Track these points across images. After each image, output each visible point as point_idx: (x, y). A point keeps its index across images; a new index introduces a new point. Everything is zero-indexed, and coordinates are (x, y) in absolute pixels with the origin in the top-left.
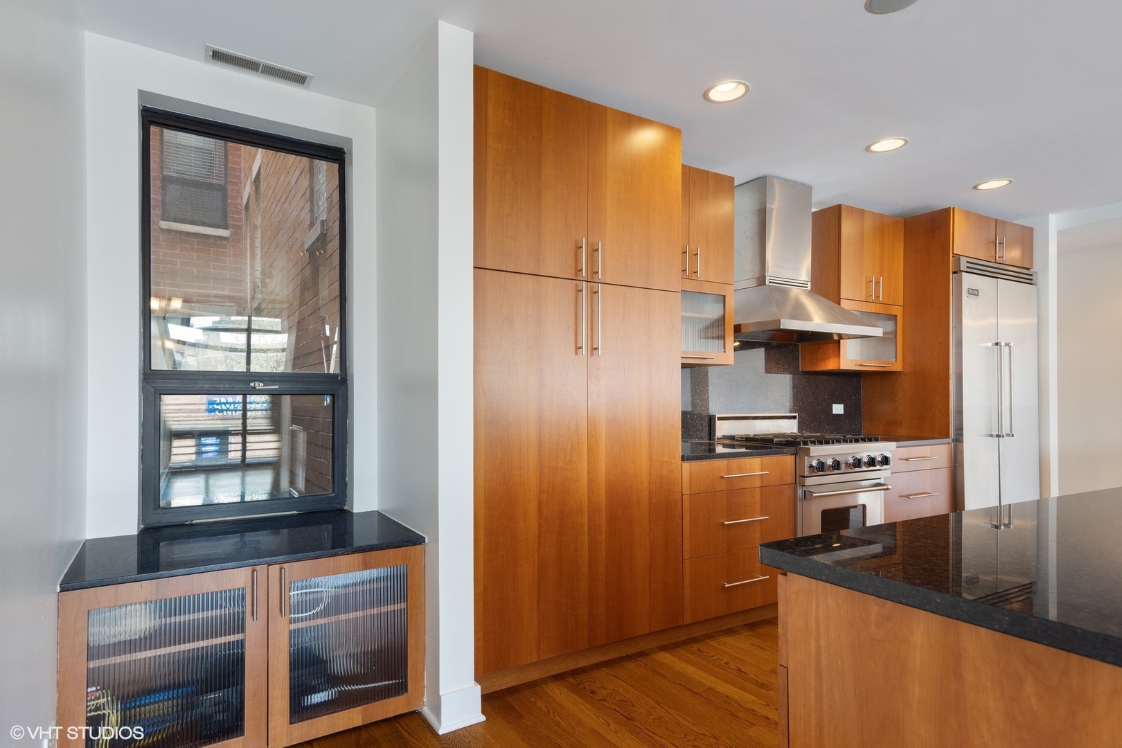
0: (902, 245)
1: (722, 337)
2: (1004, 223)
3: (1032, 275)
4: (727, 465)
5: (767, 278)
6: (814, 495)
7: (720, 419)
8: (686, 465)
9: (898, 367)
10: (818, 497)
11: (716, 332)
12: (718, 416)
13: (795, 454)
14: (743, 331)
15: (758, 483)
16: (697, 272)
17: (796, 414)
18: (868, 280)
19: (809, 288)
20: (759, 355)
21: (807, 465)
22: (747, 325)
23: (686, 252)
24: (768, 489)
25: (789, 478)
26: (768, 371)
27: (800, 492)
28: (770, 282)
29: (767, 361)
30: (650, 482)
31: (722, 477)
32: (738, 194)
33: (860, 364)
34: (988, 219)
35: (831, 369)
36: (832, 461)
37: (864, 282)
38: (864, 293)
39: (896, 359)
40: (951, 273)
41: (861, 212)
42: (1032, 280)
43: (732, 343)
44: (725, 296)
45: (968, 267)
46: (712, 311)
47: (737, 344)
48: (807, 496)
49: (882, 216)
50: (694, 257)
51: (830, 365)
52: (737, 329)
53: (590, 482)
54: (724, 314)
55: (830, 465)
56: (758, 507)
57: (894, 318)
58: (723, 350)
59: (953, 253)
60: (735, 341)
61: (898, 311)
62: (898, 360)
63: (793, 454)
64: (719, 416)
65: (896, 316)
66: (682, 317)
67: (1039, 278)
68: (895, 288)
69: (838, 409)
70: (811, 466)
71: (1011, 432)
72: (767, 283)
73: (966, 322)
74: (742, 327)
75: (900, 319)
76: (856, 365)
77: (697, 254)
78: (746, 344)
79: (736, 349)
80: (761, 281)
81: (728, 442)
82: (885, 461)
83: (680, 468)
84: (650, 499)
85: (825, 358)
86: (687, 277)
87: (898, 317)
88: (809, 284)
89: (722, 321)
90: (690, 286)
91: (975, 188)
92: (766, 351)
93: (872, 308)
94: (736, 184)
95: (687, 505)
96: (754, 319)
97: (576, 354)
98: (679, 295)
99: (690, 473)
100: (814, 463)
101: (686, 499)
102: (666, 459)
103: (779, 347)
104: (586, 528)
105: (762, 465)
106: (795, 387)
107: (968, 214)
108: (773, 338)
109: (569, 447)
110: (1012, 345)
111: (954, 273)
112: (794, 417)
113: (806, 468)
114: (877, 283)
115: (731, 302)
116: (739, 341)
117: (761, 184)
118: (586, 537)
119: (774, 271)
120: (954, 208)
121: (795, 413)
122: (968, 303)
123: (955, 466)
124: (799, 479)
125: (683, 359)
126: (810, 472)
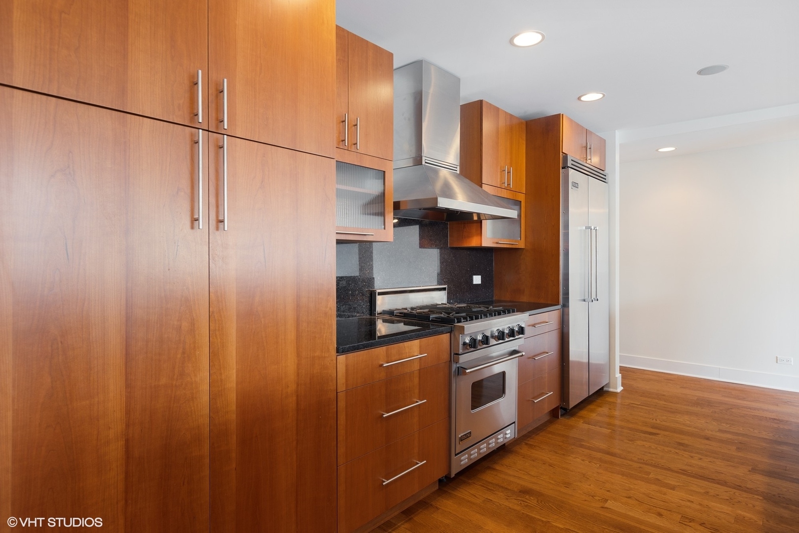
0: (525, 142)
1: (382, 214)
2: (591, 133)
3: (605, 176)
4: (386, 352)
5: (424, 158)
6: (467, 371)
7: (380, 294)
8: (342, 358)
9: (521, 245)
10: (471, 372)
11: (377, 208)
12: (378, 291)
13: (450, 332)
14: (402, 207)
15: (416, 367)
16: (357, 144)
17: (445, 286)
18: (502, 169)
19: (458, 172)
20: (414, 232)
21: (461, 343)
22: (406, 202)
23: (345, 121)
24: (425, 371)
25: (445, 356)
26: (422, 246)
27: (454, 366)
28: (426, 163)
29: (422, 237)
30: (298, 385)
31: (381, 365)
32: (396, 77)
33: (496, 241)
34: (583, 127)
35: (475, 246)
36: (481, 336)
37: (499, 170)
38: (499, 180)
39: (521, 238)
40: (561, 168)
41: (497, 110)
42: (605, 179)
43: (391, 220)
44: (384, 172)
45: (572, 164)
46: (372, 187)
47: (396, 221)
48: (461, 371)
49: (511, 116)
50: (353, 127)
51: (474, 243)
52: (397, 206)
53: (213, 398)
54: (384, 190)
55: (479, 340)
56: (417, 391)
57: (518, 203)
58: (383, 227)
59: (562, 152)
60: (394, 218)
61: (522, 198)
62: (522, 239)
63: (448, 332)
64: (380, 291)
65: (521, 202)
66: (337, 189)
67: (609, 178)
68: (518, 179)
69: (477, 280)
70: (465, 344)
71: (597, 297)
72: (423, 163)
73: (571, 209)
74: (401, 204)
75: (523, 204)
76: (493, 243)
77: (357, 125)
78: (403, 222)
79: (395, 226)
80: (418, 160)
81: (387, 317)
82: (521, 331)
83: (335, 362)
84: (298, 404)
85: (469, 236)
86: (346, 148)
87: (522, 203)
88: (458, 167)
89: (382, 198)
90: (349, 158)
91: (579, 98)
92: (420, 228)
93: (505, 194)
94: (395, 67)
95: (342, 404)
96: (411, 196)
97: (192, 227)
98: (334, 162)
99: (347, 366)
100: (467, 340)
101: (342, 396)
102: (317, 354)
103: (432, 224)
104: (207, 461)
105: (420, 347)
106: (443, 261)
107: (571, 121)
108: (425, 216)
109: (179, 356)
110: (597, 229)
111: (562, 168)
112: (444, 289)
113: (461, 346)
114: (509, 172)
115: (391, 178)
116: (397, 218)
117: (417, 68)
118: (206, 472)
119: (428, 152)
120: (563, 115)
121: (445, 284)
122: (572, 193)
123: (563, 327)
124: (454, 355)
125: (338, 235)
126: (463, 349)
